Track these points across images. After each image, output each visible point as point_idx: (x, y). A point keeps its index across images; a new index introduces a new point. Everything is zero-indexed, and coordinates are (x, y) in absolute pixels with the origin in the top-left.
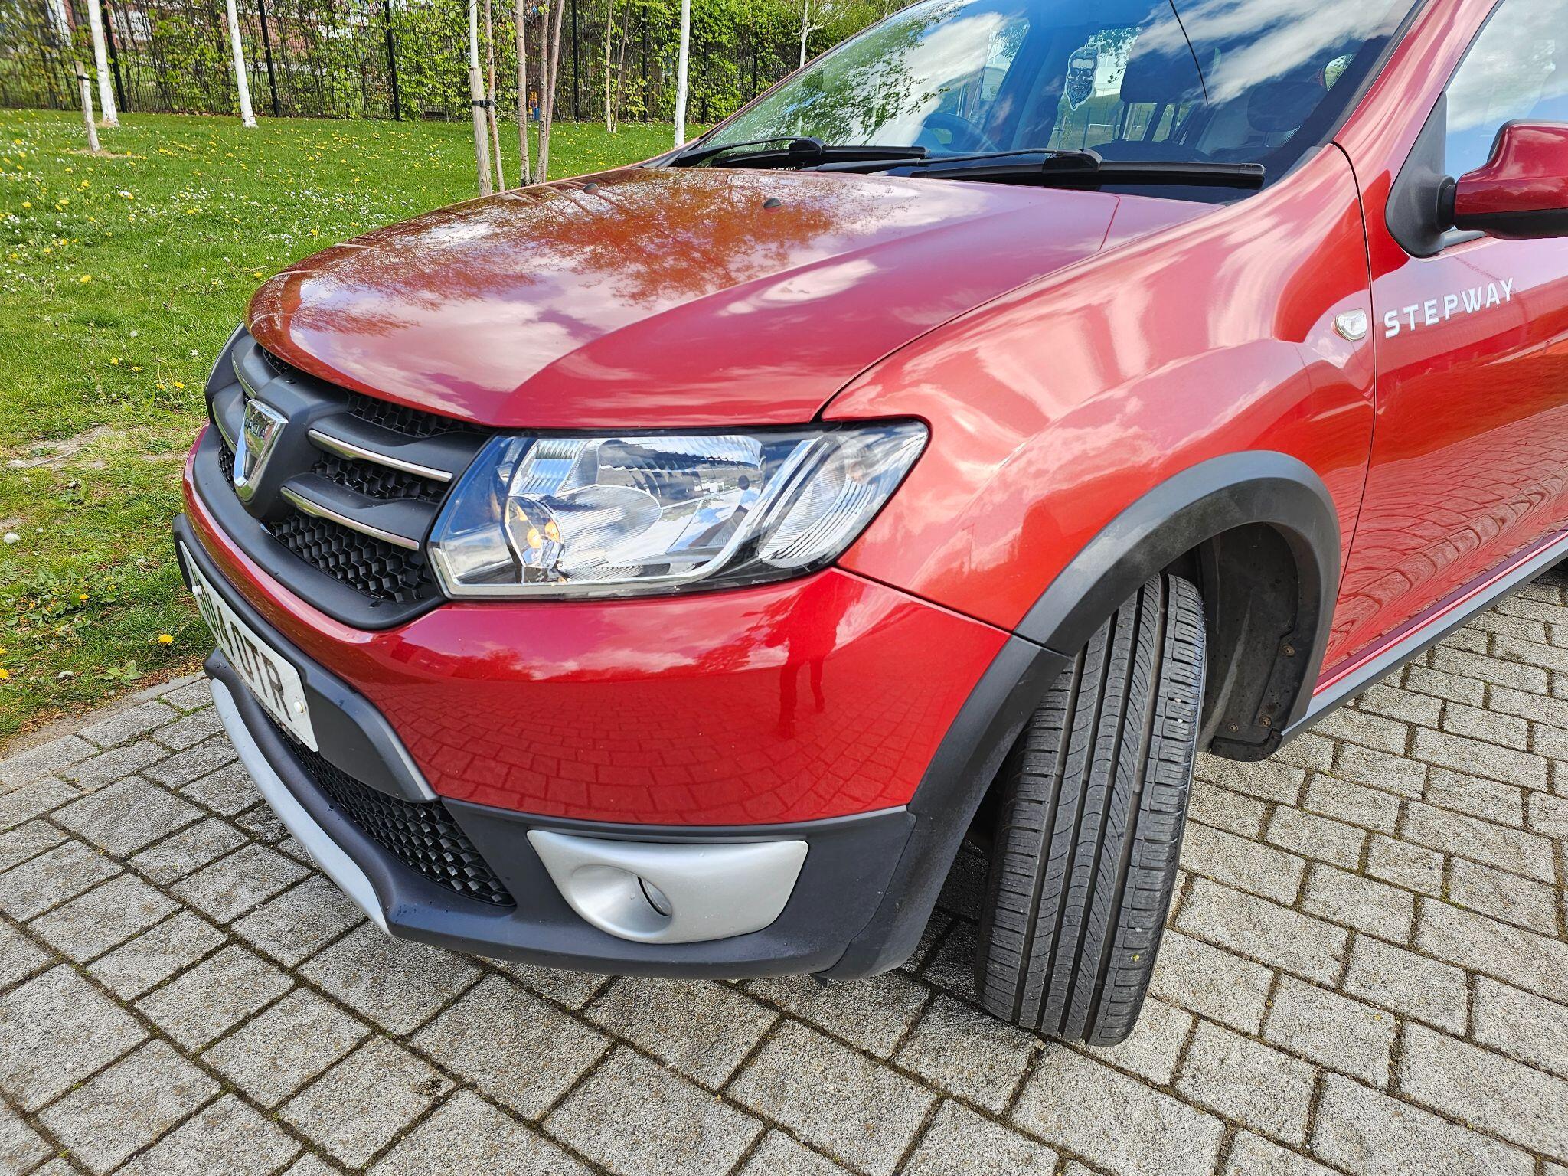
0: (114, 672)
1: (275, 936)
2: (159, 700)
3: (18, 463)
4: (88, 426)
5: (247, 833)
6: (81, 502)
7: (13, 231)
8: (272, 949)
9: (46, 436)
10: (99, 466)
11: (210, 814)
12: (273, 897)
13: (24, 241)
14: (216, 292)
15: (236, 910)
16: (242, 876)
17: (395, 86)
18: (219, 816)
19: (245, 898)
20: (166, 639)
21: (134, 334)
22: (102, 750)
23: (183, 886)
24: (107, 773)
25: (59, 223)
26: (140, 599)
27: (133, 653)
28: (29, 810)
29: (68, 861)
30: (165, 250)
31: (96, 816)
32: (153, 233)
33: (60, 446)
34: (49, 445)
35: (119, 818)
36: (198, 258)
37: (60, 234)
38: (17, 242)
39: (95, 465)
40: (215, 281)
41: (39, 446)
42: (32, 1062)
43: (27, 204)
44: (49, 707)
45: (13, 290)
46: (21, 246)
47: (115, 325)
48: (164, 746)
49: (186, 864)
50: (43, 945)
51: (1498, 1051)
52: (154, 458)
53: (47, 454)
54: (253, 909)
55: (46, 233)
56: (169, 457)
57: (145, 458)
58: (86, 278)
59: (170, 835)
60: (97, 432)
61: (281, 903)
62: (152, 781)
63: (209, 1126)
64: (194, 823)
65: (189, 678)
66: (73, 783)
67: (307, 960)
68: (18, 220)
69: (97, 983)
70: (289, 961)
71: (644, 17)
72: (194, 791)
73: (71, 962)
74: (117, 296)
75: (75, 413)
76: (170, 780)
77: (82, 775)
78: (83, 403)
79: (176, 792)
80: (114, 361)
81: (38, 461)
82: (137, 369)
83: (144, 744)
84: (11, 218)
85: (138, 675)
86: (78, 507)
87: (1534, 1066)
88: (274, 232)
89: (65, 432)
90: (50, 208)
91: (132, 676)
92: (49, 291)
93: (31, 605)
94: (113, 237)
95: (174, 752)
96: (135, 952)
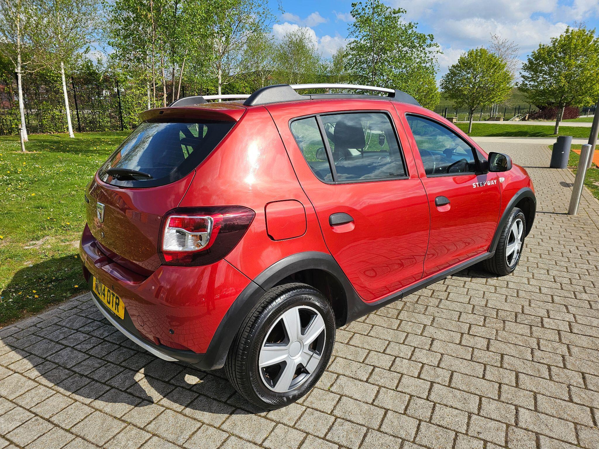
0: (65, 294)
1: (114, 339)
2: (77, 300)
3: (27, 248)
4: (44, 237)
5: (104, 323)
6: (47, 256)
7: (7, 181)
8: (114, 341)
9: (33, 240)
10: (49, 247)
11: (95, 320)
12: (113, 333)
13: (10, 184)
14: (73, 195)
15: (104, 336)
16: (105, 331)
17: (121, 119)
18: (97, 321)
19: (106, 334)
20: (76, 286)
21: (52, 210)
22: (65, 311)
23: (92, 333)
24: (68, 315)
25: (20, 178)
26: (67, 278)
27: (69, 290)
28: (51, 323)
29: (64, 331)
30: (56, 184)
31: (67, 323)
32: (51, 178)
33: (37, 242)
34: (34, 242)
35: (73, 323)
36: (66, 185)
37: (21, 181)
38: (8, 184)
39: (48, 247)
40: (73, 192)
41: (31, 242)
42: (66, 362)
43: (9, 172)
44: (50, 303)
45: (13, 200)
46: (10, 185)
47: (46, 208)
48: (80, 309)
49: (91, 329)
50: (63, 345)
51: (372, 336)
52: (63, 244)
53: (33, 245)
54: (108, 336)
55: (17, 181)
56: (68, 243)
57: (61, 244)
58: (33, 195)
59: (86, 325)
60: (47, 238)
61: (115, 334)
62: (79, 316)
63: (106, 367)
64: (91, 322)
65: (83, 295)
66: (60, 317)
67: (122, 342)
68: (8, 178)
69: (76, 350)
70: (118, 343)
71: (208, 92)
72: (90, 316)
73: (70, 347)
74: (44, 199)
75: (40, 233)
76: (84, 315)
77: (62, 316)
78: (41, 230)
79: (86, 317)
80: (48, 218)
81: (32, 247)
82: (55, 220)
83: (75, 309)
84: (5, 177)
85: (70, 295)
86: (46, 257)
87: (378, 338)
88: (88, 175)
89: (37, 239)
90: (16, 173)
91: (69, 295)
92: (24, 199)
93: (40, 281)
94: (38, 181)
95: (83, 310)
96: (83, 344)
